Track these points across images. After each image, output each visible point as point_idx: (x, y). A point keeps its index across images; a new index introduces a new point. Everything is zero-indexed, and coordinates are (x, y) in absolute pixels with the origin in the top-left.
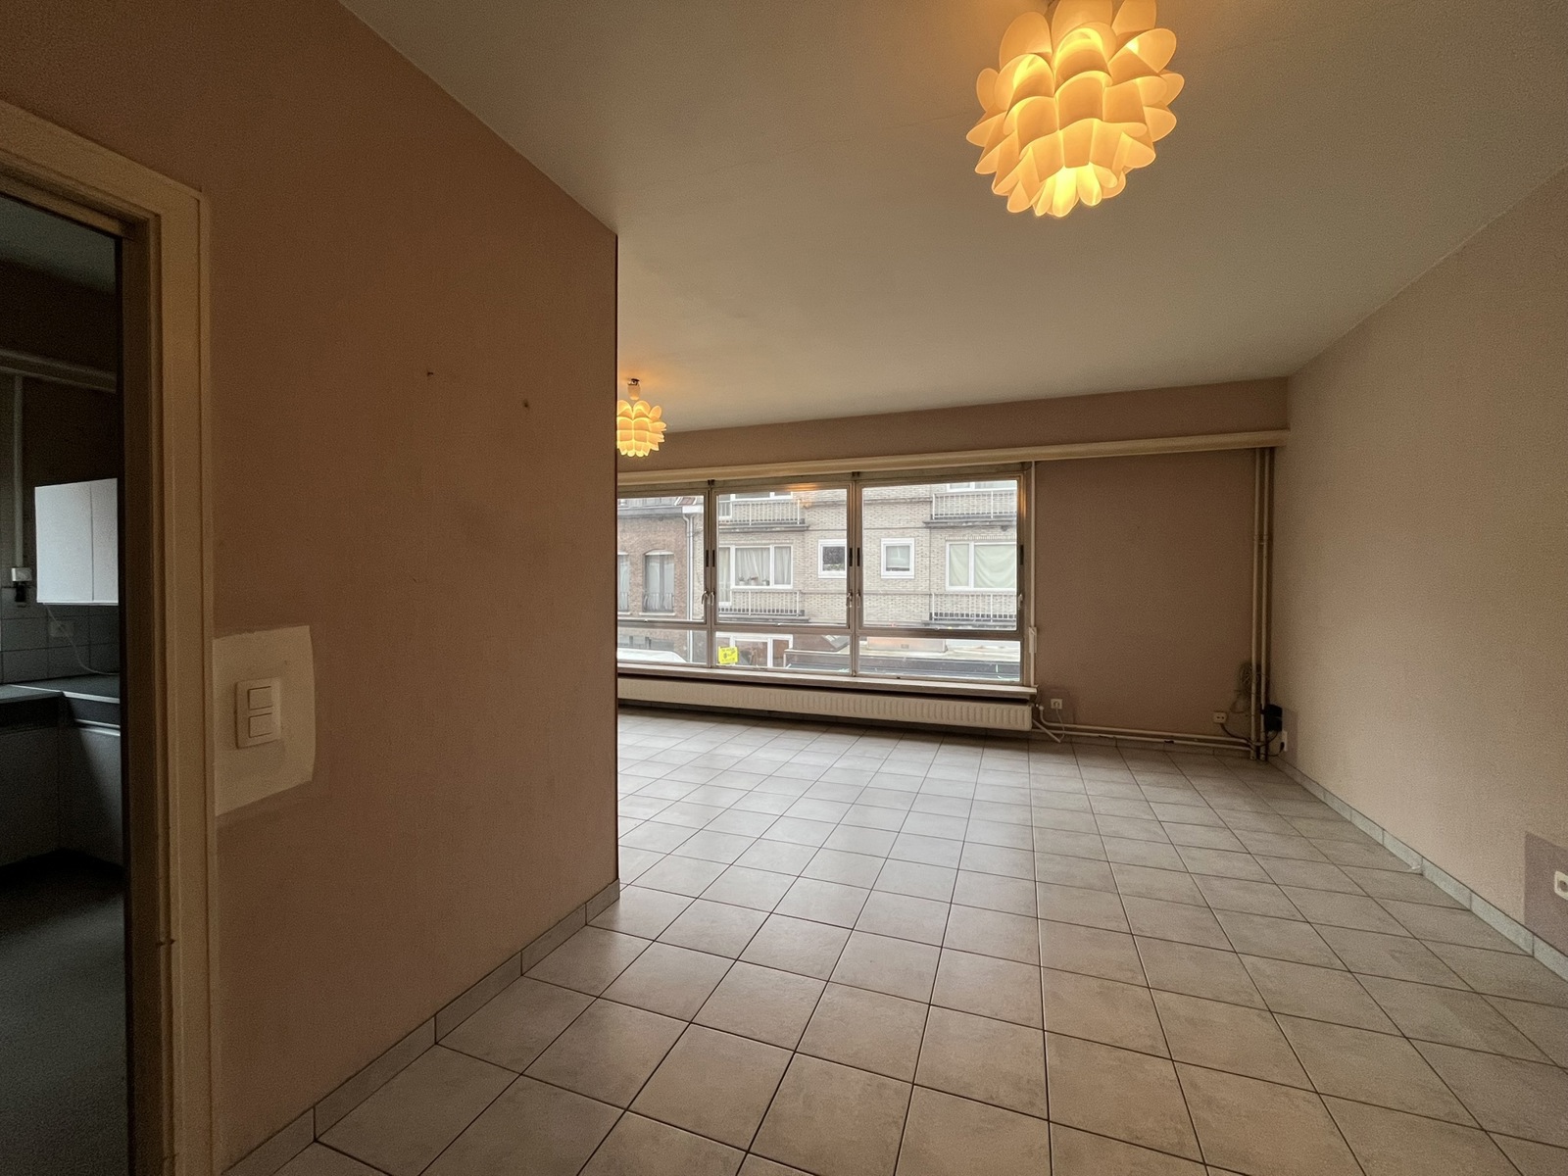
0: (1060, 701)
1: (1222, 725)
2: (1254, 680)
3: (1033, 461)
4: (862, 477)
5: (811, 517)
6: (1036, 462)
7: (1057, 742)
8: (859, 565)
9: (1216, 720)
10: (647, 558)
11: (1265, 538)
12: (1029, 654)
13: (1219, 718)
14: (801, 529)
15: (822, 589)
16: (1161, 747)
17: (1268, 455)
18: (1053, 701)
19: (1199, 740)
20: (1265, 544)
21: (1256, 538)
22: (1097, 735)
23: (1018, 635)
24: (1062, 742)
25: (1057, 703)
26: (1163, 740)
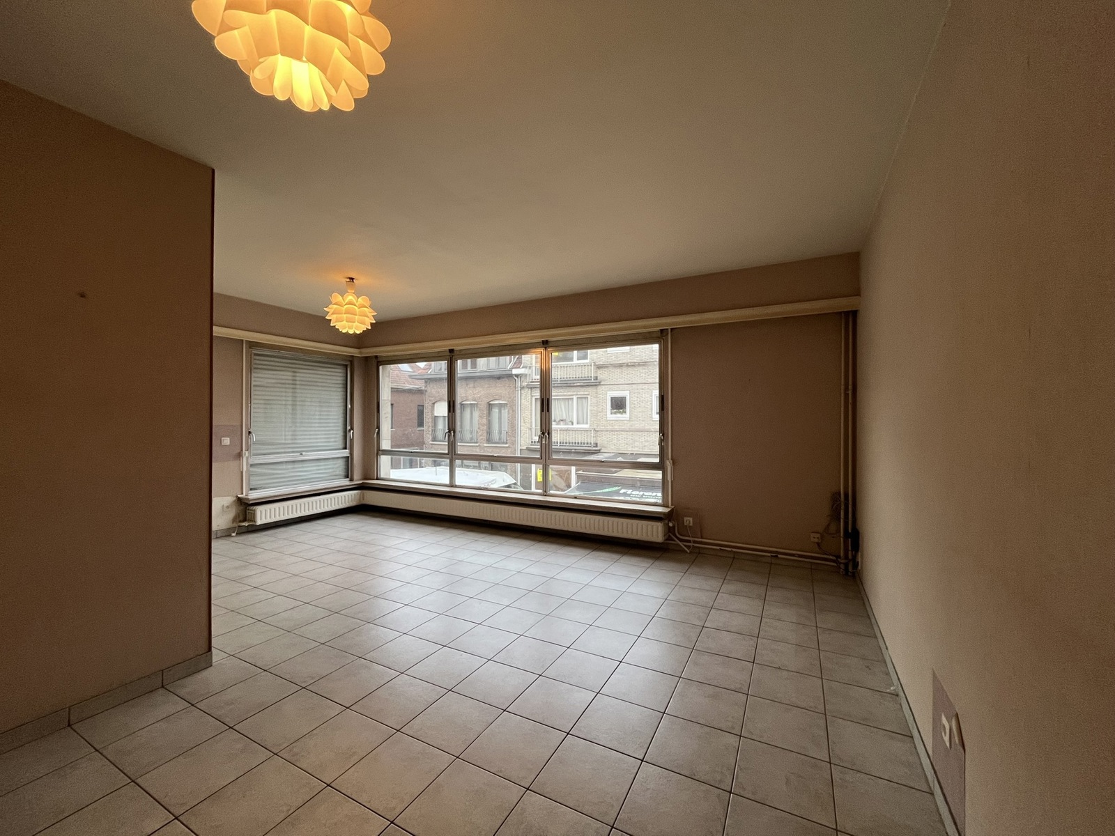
0: (691, 519)
1: (818, 544)
2: (843, 507)
3: (669, 328)
4: (550, 344)
5: (602, 375)
6: (672, 329)
7: (687, 552)
8: (548, 411)
9: (812, 540)
10: (490, 406)
11: (850, 387)
12: (668, 481)
13: (815, 538)
14: (595, 383)
15: (610, 428)
16: (769, 560)
17: (851, 319)
18: (685, 519)
19: (800, 556)
20: (850, 392)
21: (843, 387)
22: (718, 548)
23: (658, 467)
24: (691, 552)
25: (689, 521)
26: (769, 554)
